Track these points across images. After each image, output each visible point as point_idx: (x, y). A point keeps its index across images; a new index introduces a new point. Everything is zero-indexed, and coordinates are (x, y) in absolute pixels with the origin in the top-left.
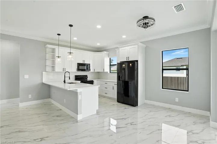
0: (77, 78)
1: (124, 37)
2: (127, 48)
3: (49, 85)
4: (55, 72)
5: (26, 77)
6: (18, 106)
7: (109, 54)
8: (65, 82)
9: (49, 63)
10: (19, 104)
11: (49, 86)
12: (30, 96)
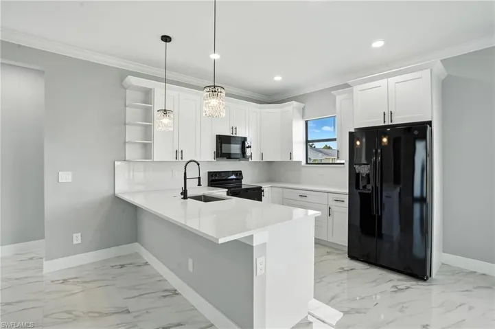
0: (216, 179)
1: (378, 44)
2: (383, 82)
3: (136, 206)
4: (153, 162)
5: (65, 177)
6: (41, 268)
7: (303, 109)
8: (184, 194)
9: (133, 134)
10: (43, 264)
11: (135, 209)
12: (77, 239)
